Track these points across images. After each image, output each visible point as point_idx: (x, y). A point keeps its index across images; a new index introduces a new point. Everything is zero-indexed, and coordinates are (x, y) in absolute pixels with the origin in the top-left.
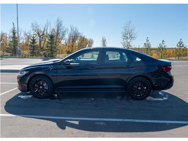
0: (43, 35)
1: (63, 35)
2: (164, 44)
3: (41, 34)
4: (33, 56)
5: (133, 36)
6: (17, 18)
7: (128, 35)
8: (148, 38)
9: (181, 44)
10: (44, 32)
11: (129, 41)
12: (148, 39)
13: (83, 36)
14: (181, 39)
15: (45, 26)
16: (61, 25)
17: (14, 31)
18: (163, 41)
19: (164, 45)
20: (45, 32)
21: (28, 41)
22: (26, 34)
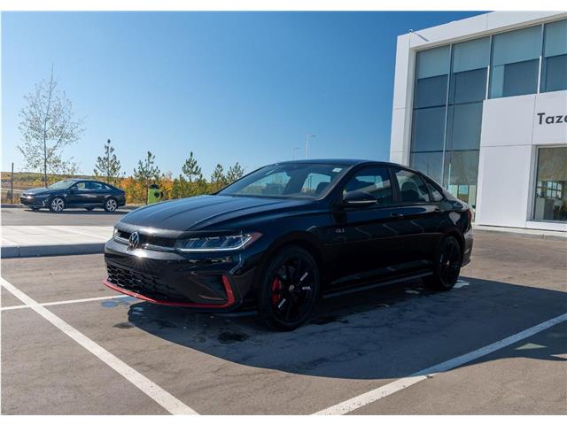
2: (152, 163)
5: (67, 131)
7: (48, 125)
8: (109, 142)
9: (193, 166)
11: (50, 143)
12: (110, 146)
14: (192, 154)
18: (150, 155)
19: (151, 165)
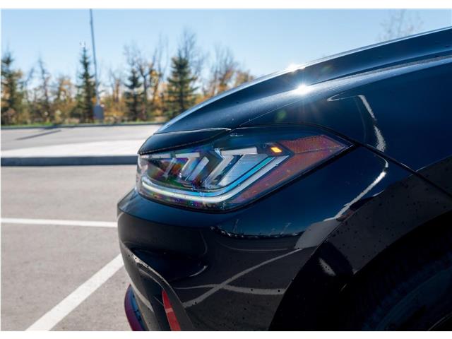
0: (151, 72)
1: (198, 70)
3: (146, 70)
4: (134, 120)
6: (91, 23)
10: (153, 65)
13: (244, 70)
15: (156, 52)
16: (192, 45)
17: (85, 58)
20: (156, 64)
21: (117, 91)
22: (112, 74)
